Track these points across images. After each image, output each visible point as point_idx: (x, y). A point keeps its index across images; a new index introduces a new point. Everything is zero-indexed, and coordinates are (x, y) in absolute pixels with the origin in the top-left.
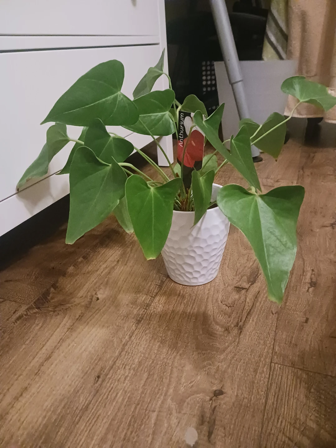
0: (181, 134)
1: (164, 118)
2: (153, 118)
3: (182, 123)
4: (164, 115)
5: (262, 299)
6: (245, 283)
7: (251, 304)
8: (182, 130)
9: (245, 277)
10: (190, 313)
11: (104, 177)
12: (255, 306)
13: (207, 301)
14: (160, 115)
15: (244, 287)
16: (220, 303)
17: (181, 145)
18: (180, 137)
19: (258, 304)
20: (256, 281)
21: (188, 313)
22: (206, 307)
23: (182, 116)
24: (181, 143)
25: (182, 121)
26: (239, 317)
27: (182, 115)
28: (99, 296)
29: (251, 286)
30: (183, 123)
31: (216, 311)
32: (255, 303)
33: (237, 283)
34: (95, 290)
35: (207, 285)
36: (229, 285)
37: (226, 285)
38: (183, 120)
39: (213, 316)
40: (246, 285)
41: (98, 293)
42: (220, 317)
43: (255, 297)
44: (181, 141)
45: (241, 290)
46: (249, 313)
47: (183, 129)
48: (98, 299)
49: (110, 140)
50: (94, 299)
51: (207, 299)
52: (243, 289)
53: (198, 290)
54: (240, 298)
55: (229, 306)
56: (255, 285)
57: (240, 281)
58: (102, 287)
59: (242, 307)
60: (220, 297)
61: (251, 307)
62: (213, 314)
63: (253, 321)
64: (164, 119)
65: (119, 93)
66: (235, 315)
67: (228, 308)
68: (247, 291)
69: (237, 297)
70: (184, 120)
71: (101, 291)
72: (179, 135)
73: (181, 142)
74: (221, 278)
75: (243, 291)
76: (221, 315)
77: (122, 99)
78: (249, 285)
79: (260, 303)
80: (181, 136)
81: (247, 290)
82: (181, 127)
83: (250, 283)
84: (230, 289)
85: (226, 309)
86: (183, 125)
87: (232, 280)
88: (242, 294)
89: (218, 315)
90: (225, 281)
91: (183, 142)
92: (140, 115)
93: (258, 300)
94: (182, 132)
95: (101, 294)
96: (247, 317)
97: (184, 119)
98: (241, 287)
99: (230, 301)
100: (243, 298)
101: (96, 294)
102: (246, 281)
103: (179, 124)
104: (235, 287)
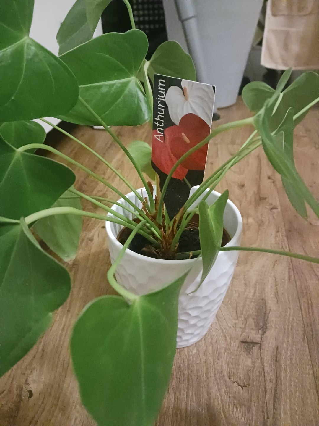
0: (160, 118)
1: (127, 89)
2: (104, 90)
3: (161, 98)
4: (126, 84)
5: (286, 362)
6: (253, 332)
7: (273, 377)
8: (161, 112)
9: (251, 321)
10: (186, 410)
11: (11, 249)
12: (281, 379)
13: (207, 378)
14: (119, 85)
15: (254, 341)
16: (227, 378)
17: (159, 139)
18: (158, 124)
19: (283, 375)
20: (268, 325)
21: (183, 412)
22: (209, 393)
23: (160, 84)
24: (159, 136)
25: (162, 95)
26: (263, 407)
27: (162, 82)
28: (33, 387)
29: (264, 337)
30: (164, 98)
31: (226, 399)
32: (278, 375)
33: (243, 332)
34: (24, 374)
35: (200, 343)
36: (231, 339)
37: (228, 339)
38: (164, 92)
39: (224, 412)
40: (255, 336)
41: (30, 381)
42: (234, 413)
43: (275, 358)
44: (158, 132)
45: (252, 348)
46: (276, 398)
47: (163, 110)
48: (31, 394)
49: (14, 159)
50: (25, 394)
51: (207, 373)
52: (254, 343)
53: (189, 356)
54: (253, 363)
55: (242, 384)
56: (268, 333)
57: (245, 328)
58: (35, 365)
59: (263, 384)
60: (225, 367)
61: (274, 382)
62: (223, 405)
63: (285, 413)
64: (126, 92)
65: (25, 39)
66: (256, 405)
67: (242, 389)
68: (260, 348)
69: (249, 362)
70: (165, 94)
71: (35, 376)
72: (156, 121)
73: (159, 134)
74: (218, 327)
75: (256, 349)
76: (235, 410)
77: (36, 55)
78: (259, 336)
79: (286, 371)
80: (160, 123)
81: (260, 344)
82: (160, 105)
83: (260, 331)
84: (235, 345)
85: (239, 393)
86: (164, 103)
87: (233, 327)
88: (255, 355)
89: (231, 408)
90: (224, 331)
91: (164, 135)
92: (79, 87)
93: (280, 366)
94: (160, 115)
95: (34, 381)
96: (274, 408)
97: (166, 91)
98: (249, 340)
99: (241, 374)
100: (258, 364)
101: (26, 383)
102: (254, 328)
103: (156, 102)
104: (242, 342)
